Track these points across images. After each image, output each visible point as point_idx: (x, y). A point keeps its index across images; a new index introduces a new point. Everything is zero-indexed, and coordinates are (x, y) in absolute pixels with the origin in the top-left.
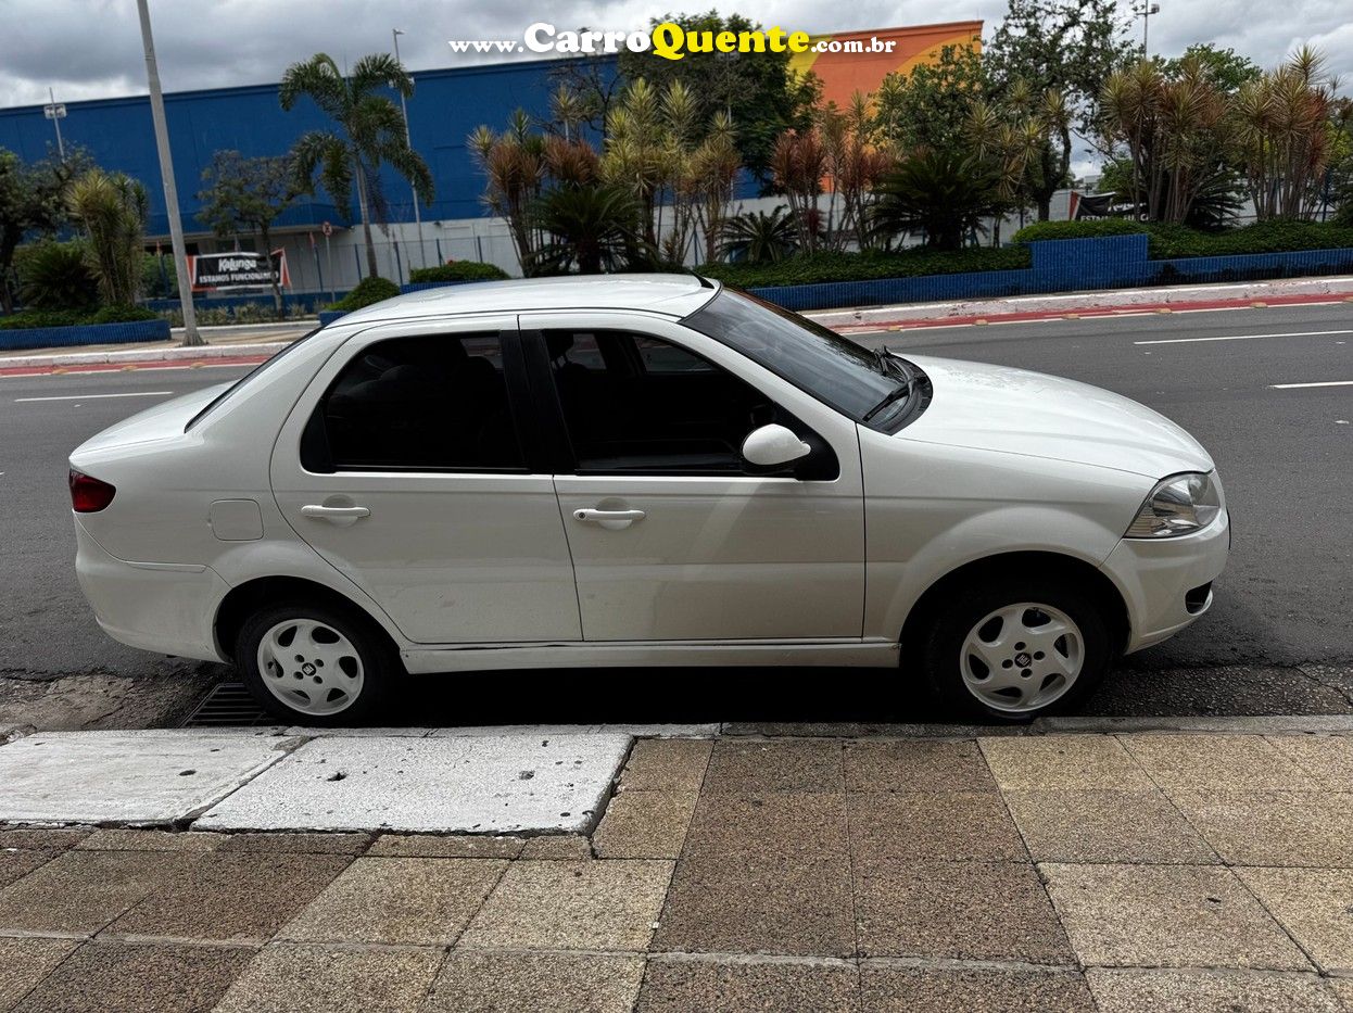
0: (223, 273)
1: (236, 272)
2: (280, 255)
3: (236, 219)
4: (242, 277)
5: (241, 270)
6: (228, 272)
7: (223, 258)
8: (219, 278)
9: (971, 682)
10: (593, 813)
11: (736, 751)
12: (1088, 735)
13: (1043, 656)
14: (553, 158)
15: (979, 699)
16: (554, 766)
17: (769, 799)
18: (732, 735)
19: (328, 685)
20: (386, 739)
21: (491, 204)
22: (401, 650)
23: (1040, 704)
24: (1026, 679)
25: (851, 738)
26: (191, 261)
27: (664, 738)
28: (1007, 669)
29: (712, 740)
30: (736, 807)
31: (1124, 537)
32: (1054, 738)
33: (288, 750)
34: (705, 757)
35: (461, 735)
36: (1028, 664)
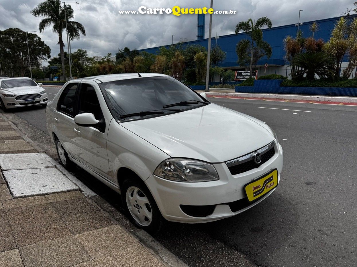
0: (242, 76)
2: (256, 72)
3: (245, 62)
4: (246, 77)
5: (247, 75)
6: (244, 76)
7: (243, 72)
8: (241, 77)
9: (130, 208)
10: (25, 196)
11: (80, 201)
12: (136, 240)
13: (141, 208)
14: (306, 44)
15: (132, 215)
16: (51, 187)
17: (49, 210)
18: (90, 198)
19: (63, 158)
20: (59, 172)
21: (287, 58)
22: (68, 154)
23: (145, 225)
24: (139, 213)
25: (104, 210)
26: (236, 73)
27: (83, 192)
28: (134, 208)
29: (86, 197)
30: (40, 208)
31: (153, 174)
32: (128, 235)
33: (46, 167)
34: (72, 199)
35: (68, 176)
36: (139, 209)
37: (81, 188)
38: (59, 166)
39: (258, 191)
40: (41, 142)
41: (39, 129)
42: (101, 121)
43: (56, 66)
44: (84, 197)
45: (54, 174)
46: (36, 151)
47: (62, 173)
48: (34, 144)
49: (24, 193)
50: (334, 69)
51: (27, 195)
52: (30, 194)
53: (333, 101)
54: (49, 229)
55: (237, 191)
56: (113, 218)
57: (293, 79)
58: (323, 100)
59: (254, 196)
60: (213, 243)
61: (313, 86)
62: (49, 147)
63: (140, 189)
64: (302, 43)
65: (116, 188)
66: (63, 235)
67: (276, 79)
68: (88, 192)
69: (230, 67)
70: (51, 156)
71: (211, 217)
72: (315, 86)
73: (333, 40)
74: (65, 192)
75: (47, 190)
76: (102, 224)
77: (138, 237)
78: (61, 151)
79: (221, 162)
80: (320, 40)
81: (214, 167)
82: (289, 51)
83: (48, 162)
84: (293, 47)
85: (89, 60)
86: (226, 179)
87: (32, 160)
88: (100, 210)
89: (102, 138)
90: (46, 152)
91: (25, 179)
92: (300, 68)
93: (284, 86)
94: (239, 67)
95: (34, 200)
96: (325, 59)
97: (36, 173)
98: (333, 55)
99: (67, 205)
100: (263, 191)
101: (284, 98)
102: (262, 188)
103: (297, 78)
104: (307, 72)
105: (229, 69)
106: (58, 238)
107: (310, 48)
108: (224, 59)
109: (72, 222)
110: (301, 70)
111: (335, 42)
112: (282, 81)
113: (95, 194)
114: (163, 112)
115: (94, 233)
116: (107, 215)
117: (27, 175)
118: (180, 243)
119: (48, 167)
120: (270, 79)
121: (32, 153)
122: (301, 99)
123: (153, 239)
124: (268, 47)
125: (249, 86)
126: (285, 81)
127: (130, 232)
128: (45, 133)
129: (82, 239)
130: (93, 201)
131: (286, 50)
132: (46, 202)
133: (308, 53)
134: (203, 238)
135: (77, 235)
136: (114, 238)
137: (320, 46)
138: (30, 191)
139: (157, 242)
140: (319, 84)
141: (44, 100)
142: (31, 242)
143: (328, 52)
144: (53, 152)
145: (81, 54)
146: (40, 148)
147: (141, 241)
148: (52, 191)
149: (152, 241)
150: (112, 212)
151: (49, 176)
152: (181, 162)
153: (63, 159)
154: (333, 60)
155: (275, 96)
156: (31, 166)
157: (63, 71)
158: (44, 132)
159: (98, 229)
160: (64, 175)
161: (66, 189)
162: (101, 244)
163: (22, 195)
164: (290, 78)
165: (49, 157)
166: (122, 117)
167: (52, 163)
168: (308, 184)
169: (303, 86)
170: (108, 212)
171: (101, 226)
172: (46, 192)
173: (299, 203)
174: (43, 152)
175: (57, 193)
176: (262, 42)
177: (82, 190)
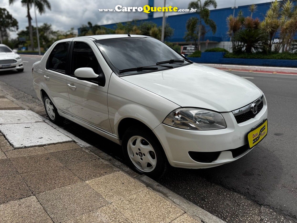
1: (190, 50)
4: (191, 51)
5: (191, 50)
6: (188, 50)
7: (188, 47)
8: (186, 51)
9: (131, 156)
10: (25, 146)
11: (78, 151)
12: (143, 184)
13: (144, 155)
14: (246, 22)
15: (133, 162)
16: (47, 139)
17: (51, 159)
18: (87, 148)
19: (51, 113)
20: (49, 126)
21: (229, 34)
22: (57, 110)
23: (146, 171)
24: (141, 161)
25: (103, 159)
26: (182, 47)
27: (78, 144)
28: (137, 156)
29: (82, 148)
30: (43, 158)
31: (162, 123)
32: (134, 180)
33: (36, 122)
34: (70, 149)
35: (58, 130)
36: (142, 156)
37: (74, 139)
38: (47, 121)
39: (256, 139)
40: (24, 101)
41: (20, 90)
42: (101, 75)
43: (24, 38)
44: (80, 147)
45: (45, 128)
46: (22, 108)
47: (53, 127)
48: (19, 103)
49: (23, 144)
50: (267, 44)
51: (26, 146)
52: (29, 145)
53: (267, 70)
54: (59, 176)
55: (241, 139)
56: (113, 165)
57: (234, 52)
58: (259, 70)
59: (253, 143)
60: (211, 186)
61: (251, 58)
62: (33, 105)
63: (144, 137)
64: (242, 21)
65: (116, 138)
66: (74, 182)
67: (220, 51)
68: (82, 143)
69: (177, 43)
70: (38, 113)
71: (215, 163)
72: (252, 58)
73: (267, 20)
74: (61, 143)
75: (44, 142)
76: (106, 171)
77: (143, 182)
78: (49, 107)
79: (229, 111)
80: (257, 19)
81: (222, 116)
82: (231, 28)
83: (36, 118)
84: (235, 25)
85: (53, 33)
86: (233, 127)
87: (21, 116)
88: (99, 159)
89: (102, 91)
90: (31, 109)
91: (20, 132)
92: (240, 44)
93: (226, 58)
94: (184, 42)
95: (35, 150)
96: (260, 35)
97: (29, 127)
98: (267, 32)
99: (67, 154)
100: (259, 138)
101: (227, 68)
102: (259, 135)
103: (237, 51)
104: (246, 46)
105: (176, 44)
106: (69, 184)
107: (249, 26)
108: (172, 35)
109: (77, 170)
110: (241, 45)
111: (269, 21)
112: (225, 54)
113: (90, 145)
114: (157, 68)
115: (102, 179)
116: (106, 163)
117: (20, 128)
118: (181, 186)
119: (38, 122)
120: (215, 51)
121: (19, 110)
122: (241, 69)
123: (158, 184)
124: (213, 24)
125: (197, 57)
126: (227, 53)
127: (134, 178)
128: (26, 93)
129: (93, 185)
130: (90, 151)
131: (229, 26)
132: (46, 152)
133: (247, 30)
134: (200, 182)
135: (87, 182)
136: (122, 184)
137: (257, 25)
138: (28, 143)
139: (163, 187)
140: (255, 56)
141: (20, 66)
142: (45, 189)
143: (264, 29)
144: (38, 109)
145: (46, 28)
146: (26, 106)
147: (148, 185)
148: (49, 143)
149: (158, 185)
150: (110, 160)
151: (41, 129)
152: (190, 111)
153: (52, 115)
154: (268, 36)
155: (219, 66)
156: (22, 121)
157: (32, 42)
158: (24, 92)
159: (104, 175)
160: (55, 128)
161: (62, 141)
162: (113, 189)
163: (22, 146)
164: (231, 51)
165: (35, 113)
166: (121, 71)
167: (41, 119)
168: (276, 134)
169: (242, 58)
170: (107, 160)
171: (106, 173)
172: (44, 143)
173: (276, 151)
174: (29, 110)
175: (53, 144)
176: (209, 20)
177: (76, 141)
